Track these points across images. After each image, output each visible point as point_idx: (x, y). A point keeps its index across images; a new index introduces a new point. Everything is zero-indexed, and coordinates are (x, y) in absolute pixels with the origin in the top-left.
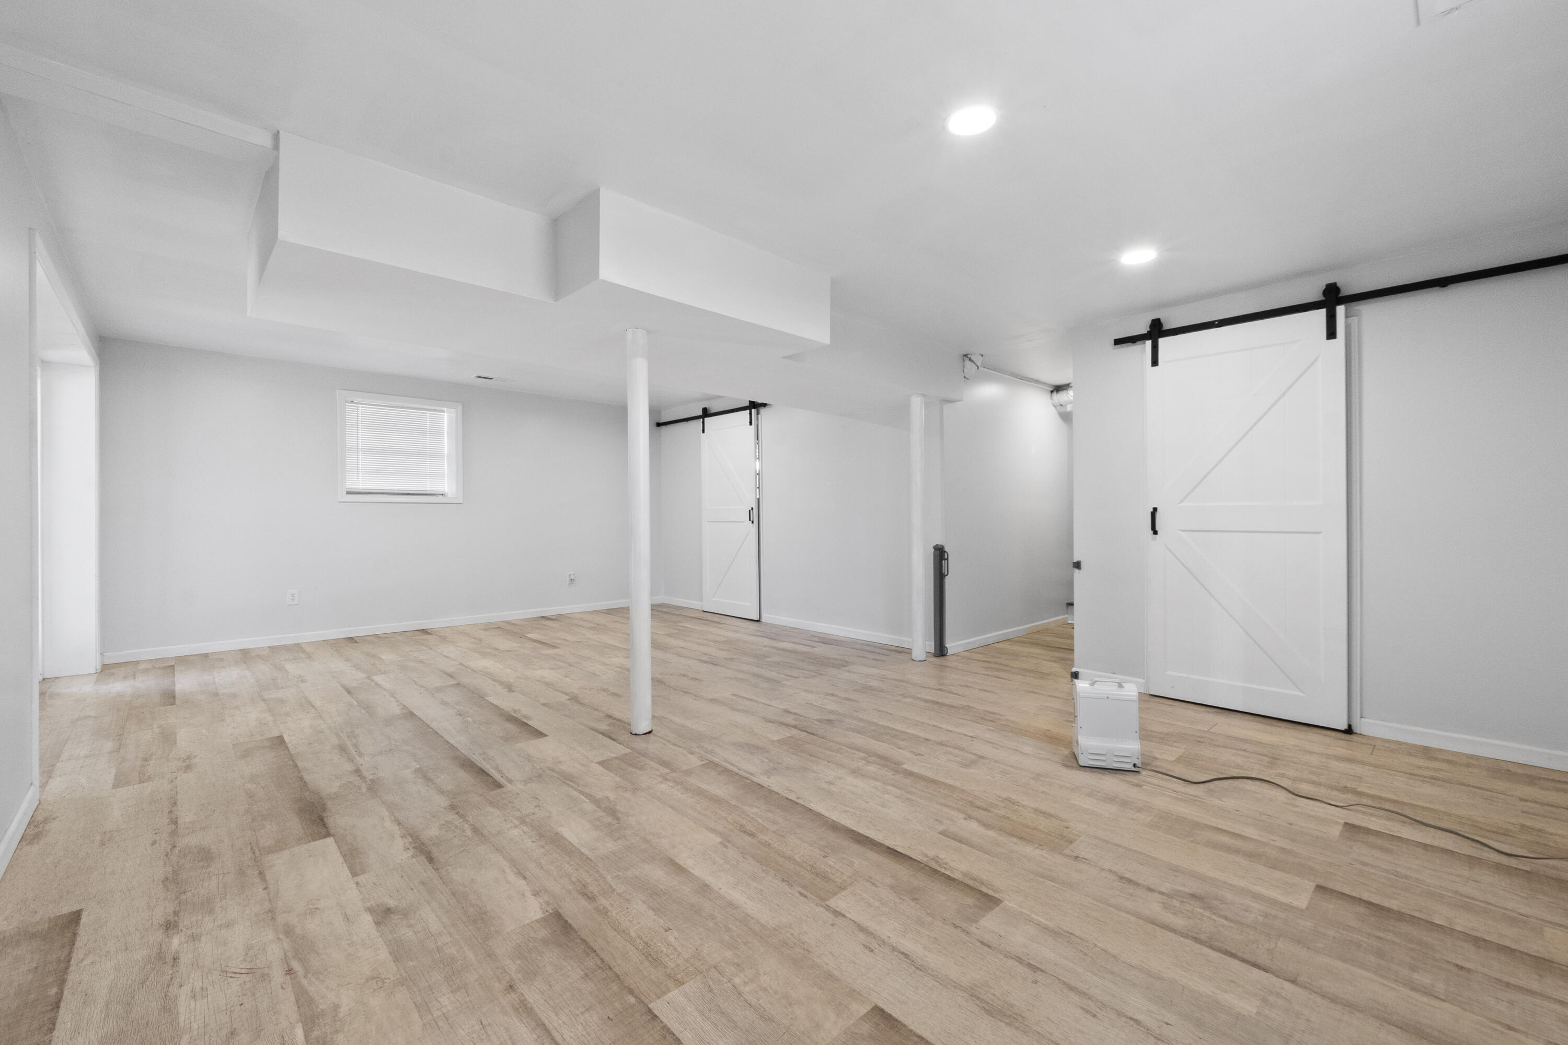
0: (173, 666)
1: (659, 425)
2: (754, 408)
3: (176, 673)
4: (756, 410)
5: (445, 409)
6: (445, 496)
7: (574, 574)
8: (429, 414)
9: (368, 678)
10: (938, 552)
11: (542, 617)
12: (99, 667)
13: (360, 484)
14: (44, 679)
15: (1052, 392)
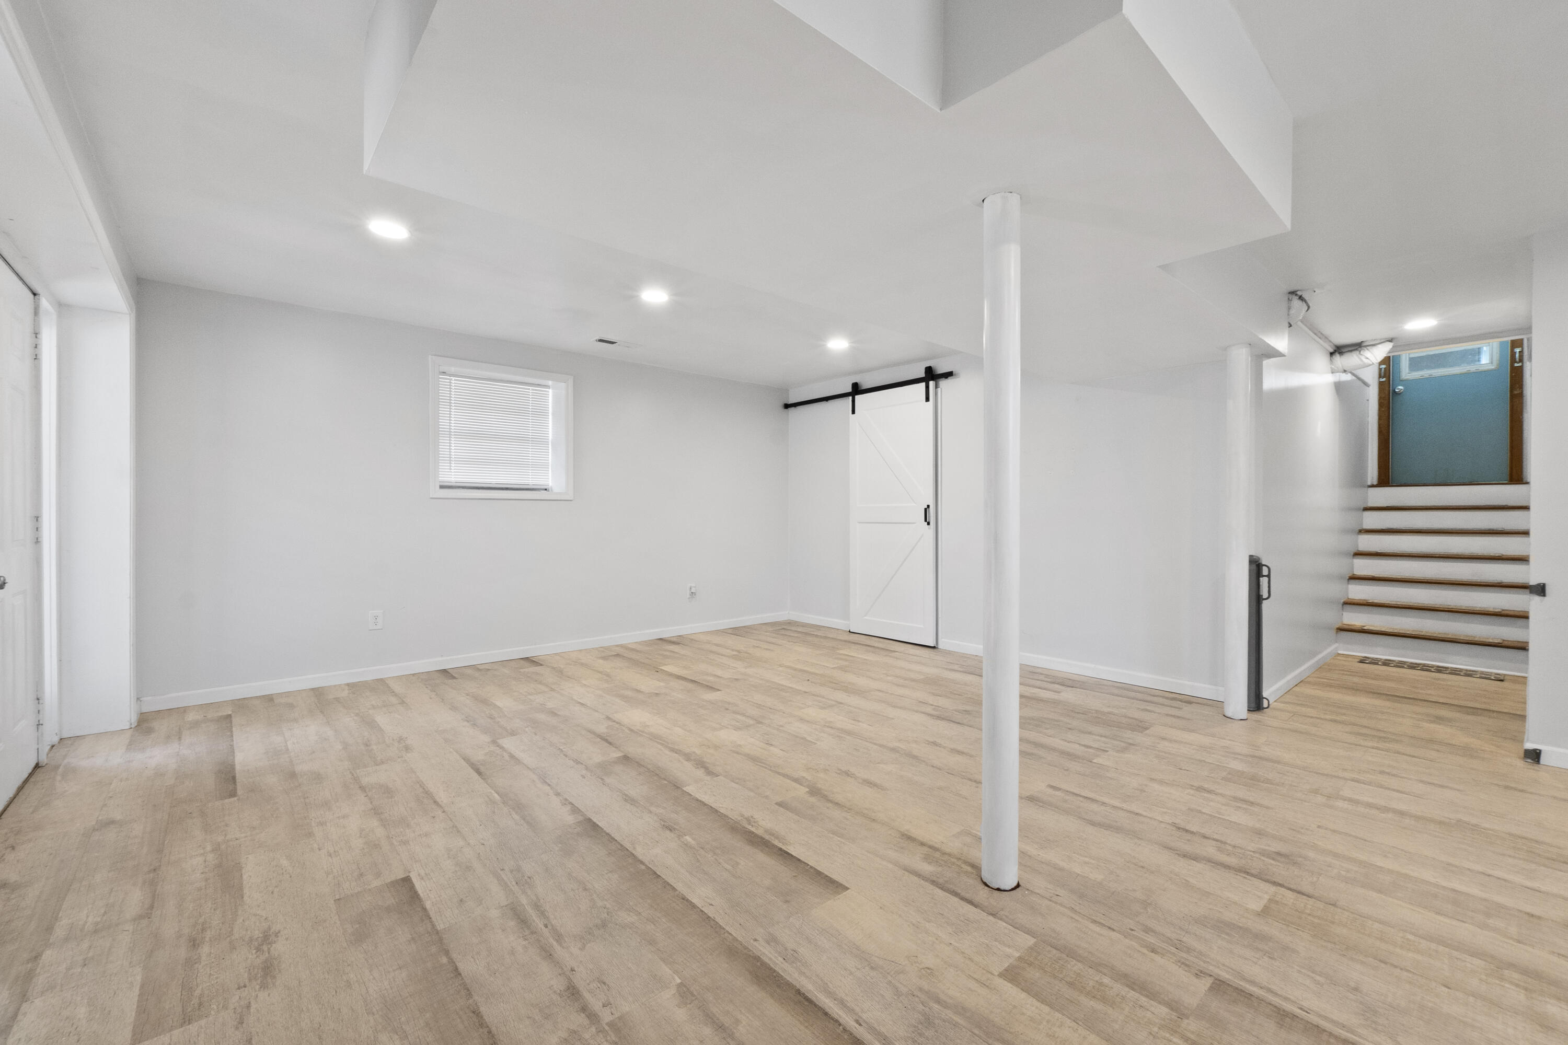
0: (230, 716)
1: (787, 406)
2: (933, 380)
3: (234, 729)
4: (934, 382)
5: (550, 383)
6: (549, 491)
7: (695, 587)
8: (532, 390)
9: (494, 742)
10: (1254, 567)
11: (660, 639)
12: (134, 719)
13: (453, 477)
14: (61, 739)
15: (1332, 354)
